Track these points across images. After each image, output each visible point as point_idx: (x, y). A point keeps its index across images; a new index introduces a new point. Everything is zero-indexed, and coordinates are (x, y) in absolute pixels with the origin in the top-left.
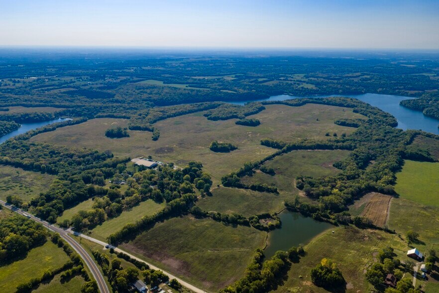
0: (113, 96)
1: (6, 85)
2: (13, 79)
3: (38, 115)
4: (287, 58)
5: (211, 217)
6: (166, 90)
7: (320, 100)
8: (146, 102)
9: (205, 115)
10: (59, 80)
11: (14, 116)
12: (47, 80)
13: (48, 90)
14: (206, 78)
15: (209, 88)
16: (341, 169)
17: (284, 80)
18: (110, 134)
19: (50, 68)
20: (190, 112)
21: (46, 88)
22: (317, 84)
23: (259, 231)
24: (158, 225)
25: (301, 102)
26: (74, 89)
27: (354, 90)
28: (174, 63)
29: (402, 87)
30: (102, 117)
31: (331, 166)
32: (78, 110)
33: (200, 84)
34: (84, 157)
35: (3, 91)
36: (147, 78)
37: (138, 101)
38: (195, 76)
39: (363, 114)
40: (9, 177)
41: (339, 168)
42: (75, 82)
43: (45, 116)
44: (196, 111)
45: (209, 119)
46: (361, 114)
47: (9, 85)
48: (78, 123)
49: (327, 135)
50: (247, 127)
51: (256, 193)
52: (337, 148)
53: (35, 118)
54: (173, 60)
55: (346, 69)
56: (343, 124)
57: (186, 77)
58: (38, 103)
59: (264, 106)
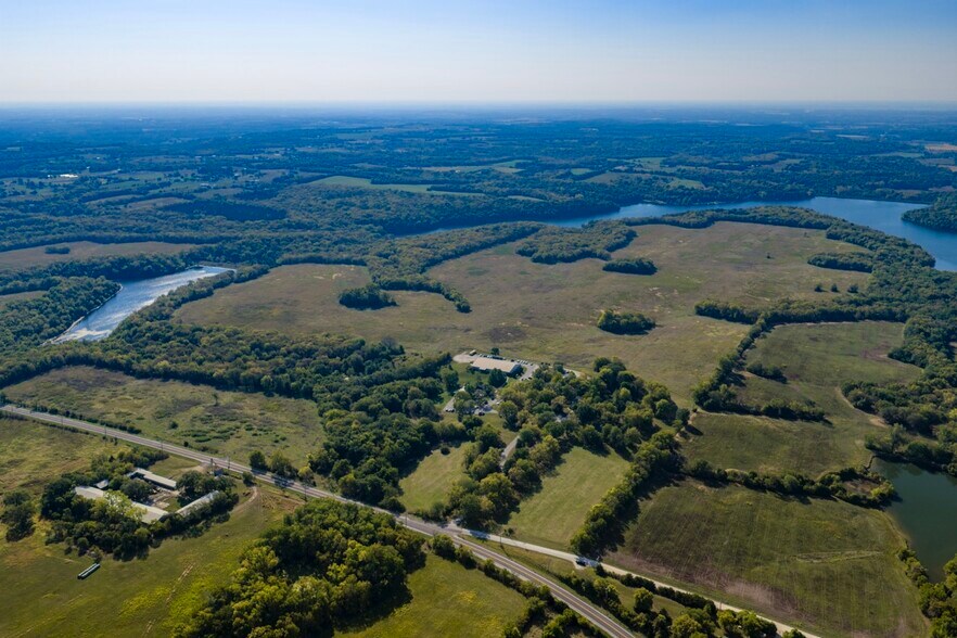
0: (283, 214)
1: (16, 194)
2: (25, 180)
3: (149, 262)
4: (592, 124)
5: (740, 483)
6: (395, 199)
7: (738, 213)
8: (367, 226)
9: (522, 253)
10: (131, 179)
11: (94, 265)
12: (104, 181)
13: (125, 203)
14: (458, 170)
15: (480, 191)
16: (913, 363)
17: (626, 171)
18: (352, 301)
19: (87, 152)
20: (485, 246)
21: (117, 198)
22: (706, 180)
23: (864, 510)
24: (646, 506)
25: (705, 219)
26: (182, 201)
27: (791, 190)
28: (359, 139)
29: (882, 182)
30: (296, 262)
31: (884, 356)
32: (229, 246)
33: (452, 183)
34: (340, 353)
35: (22, 207)
36: (327, 172)
37: (346, 225)
38: (429, 166)
39: (854, 242)
40: (200, 408)
41: (906, 362)
42: (169, 184)
43: (164, 263)
44: (494, 244)
45: (535, 261)
46: (849, 241)
47: (24, 193)
48: (253, 276)
49: (818, 290)
50: (636, 275)
51: (785, 423)
52: (863, 317)
53: (145, 268)
54: (349, 131)
55: (736, 145)
56: (832, 264)
57: (409, 168)
58: (122, 234)
59: (633, 228)
